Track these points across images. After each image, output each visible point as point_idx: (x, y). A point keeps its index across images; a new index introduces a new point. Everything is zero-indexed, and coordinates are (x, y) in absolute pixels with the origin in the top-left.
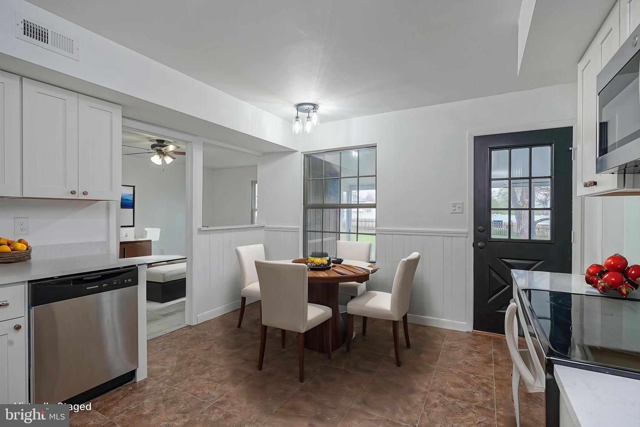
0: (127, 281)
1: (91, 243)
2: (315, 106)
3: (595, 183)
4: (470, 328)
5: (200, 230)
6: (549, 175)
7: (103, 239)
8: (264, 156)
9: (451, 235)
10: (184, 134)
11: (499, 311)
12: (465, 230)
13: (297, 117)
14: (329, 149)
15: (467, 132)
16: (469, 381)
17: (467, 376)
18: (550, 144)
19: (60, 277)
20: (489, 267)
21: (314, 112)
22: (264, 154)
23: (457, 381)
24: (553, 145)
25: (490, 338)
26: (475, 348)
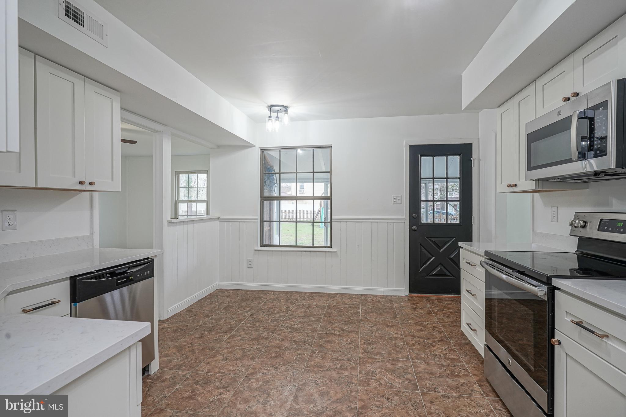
0: (147, 273)
1: (77, 238)
2: (286, 108)
3: (516, 185)
4: (407, 293)
5: (170, 222)
6: (458, 176)
7: (87, 233)
8: (218, 148)
9: (393, 221)
10: (156, 123)
11: (427, 277)
12: (404, 217)
13: (270, 117)
14: (287, 147)
15: (404, 141)
16: (425, 327)
17: (422, 323)
18: (459, 155)
19: (98, 271)
20: (421, 244)
21: (285, 114)
22: (219, 147)
23: (418, 328)
24: (461, 155)
25: (422, 298)
26: (416, 305)
